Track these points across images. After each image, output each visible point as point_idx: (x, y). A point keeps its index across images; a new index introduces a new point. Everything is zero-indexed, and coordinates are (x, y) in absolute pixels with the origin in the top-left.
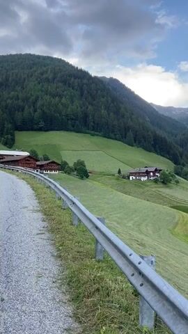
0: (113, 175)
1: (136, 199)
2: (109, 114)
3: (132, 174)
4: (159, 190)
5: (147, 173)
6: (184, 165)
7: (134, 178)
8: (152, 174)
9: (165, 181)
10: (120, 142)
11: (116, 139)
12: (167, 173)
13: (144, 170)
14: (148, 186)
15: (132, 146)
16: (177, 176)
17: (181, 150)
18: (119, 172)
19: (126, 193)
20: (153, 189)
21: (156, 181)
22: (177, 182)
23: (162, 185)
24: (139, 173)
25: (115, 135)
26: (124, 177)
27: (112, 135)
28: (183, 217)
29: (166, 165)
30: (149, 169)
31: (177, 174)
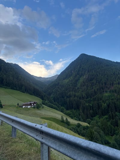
0: (15, 106)
1: (25, 116)
2: (14, 79)
3: (24, 105)
4: (36, 111)
5: (31, 104)
6: (46, 100)
7: (25, 107)
8: (32, 104)
9: (38, 107)
10: (19, 91)
11: (17, 90)
12: (39, 104)
13: (29, 103)
14: (30, 110)
15: (24, 93)
16: (43, 105)
17: (44, 94)
18: (18, 104)
19: (21, 114)
20: (33, 111)
21: (34, 107)
22: (43, 107)
23: (36, 109)
24: (27, 104)
25: (16, 88)
26: (20, 107)
27: (15, 88)
28: (45, 121)
29: (38, 101)
30: (31, 103)
31: (43, 104)
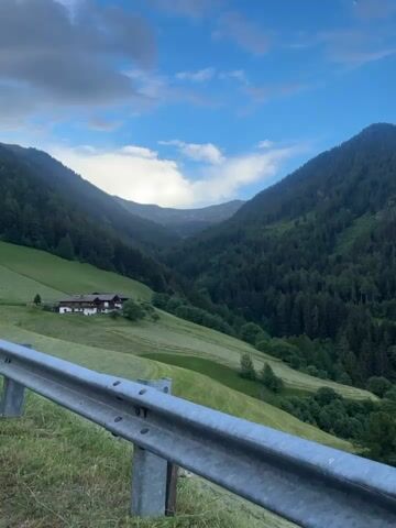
0: (24, 305)
1: (68, 343)
2: (22, 207)
3: (64, 304)
4: (120, 329)
5: (98, 303)
6: (171, 293)
7: (68, 310)
8: (106, 304)
9: (132, 315)
10: (41, 252)
11: (35, 247)
12: (138, 303)
13: (92, 298)
14: (97, 323)
15: (70, 259)
16: (156, 309)
17: (168, 270)
18: (37, 300)
19: (48, 334)
20: (108, 329)
21: (114, 316)
22: (156, 318)
23: (125, 322)
24: (81, 303)
25: (33, 239)
26: (47, 308)
27: (28, 241)
28: (160, 369)
29: (136, 292)
30: (101, 297)
31: (158, 306)
